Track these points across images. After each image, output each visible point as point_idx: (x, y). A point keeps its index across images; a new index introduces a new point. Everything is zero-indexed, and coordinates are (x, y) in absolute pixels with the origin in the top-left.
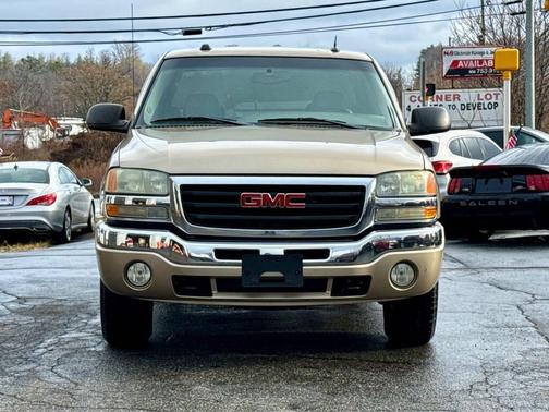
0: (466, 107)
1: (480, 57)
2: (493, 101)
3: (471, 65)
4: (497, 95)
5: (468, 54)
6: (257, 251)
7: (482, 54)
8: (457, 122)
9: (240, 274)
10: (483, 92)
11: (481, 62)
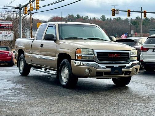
0: (3, 36)
1: (7, 24)
2: (10, 34)
3: (5, 26)
4: (11, 33)
5: (4, 23)
6: (114, 66)
7: (7, 23)
8: (1, 39)
9: (110, 71)
10: (8, 32)
11: (7, 25)
